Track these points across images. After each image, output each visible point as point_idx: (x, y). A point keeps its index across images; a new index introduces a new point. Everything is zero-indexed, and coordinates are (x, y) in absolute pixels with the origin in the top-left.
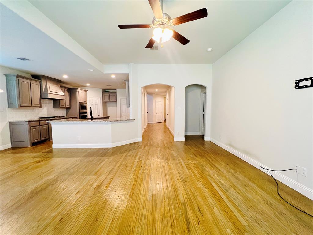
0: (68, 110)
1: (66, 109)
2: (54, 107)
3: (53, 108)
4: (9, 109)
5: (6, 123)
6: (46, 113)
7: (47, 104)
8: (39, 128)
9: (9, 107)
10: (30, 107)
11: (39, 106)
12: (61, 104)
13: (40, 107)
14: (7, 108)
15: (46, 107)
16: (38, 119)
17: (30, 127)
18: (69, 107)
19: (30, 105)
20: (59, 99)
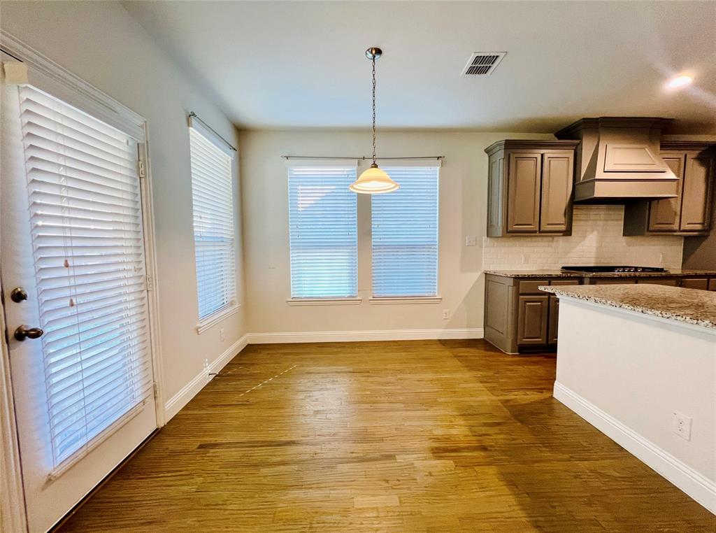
0: (692, 242)
1: (686, 238)
2: (627, 232)
3: (624, 235)
4: (489, 238)
5: (479, 273)
6: (593, 255)
7: (601, 223)
8: (545, 304)
9: (488, 236)
10: (535, 232)
11: (563, 228)
12: (657, 216)
13: (568, 232)
14: (485, 237)
15: (595, 232)
16: (559, 273)
17: (518, 294)
18: (699, 227)
19: (534, 227)
20: (650, 200)
